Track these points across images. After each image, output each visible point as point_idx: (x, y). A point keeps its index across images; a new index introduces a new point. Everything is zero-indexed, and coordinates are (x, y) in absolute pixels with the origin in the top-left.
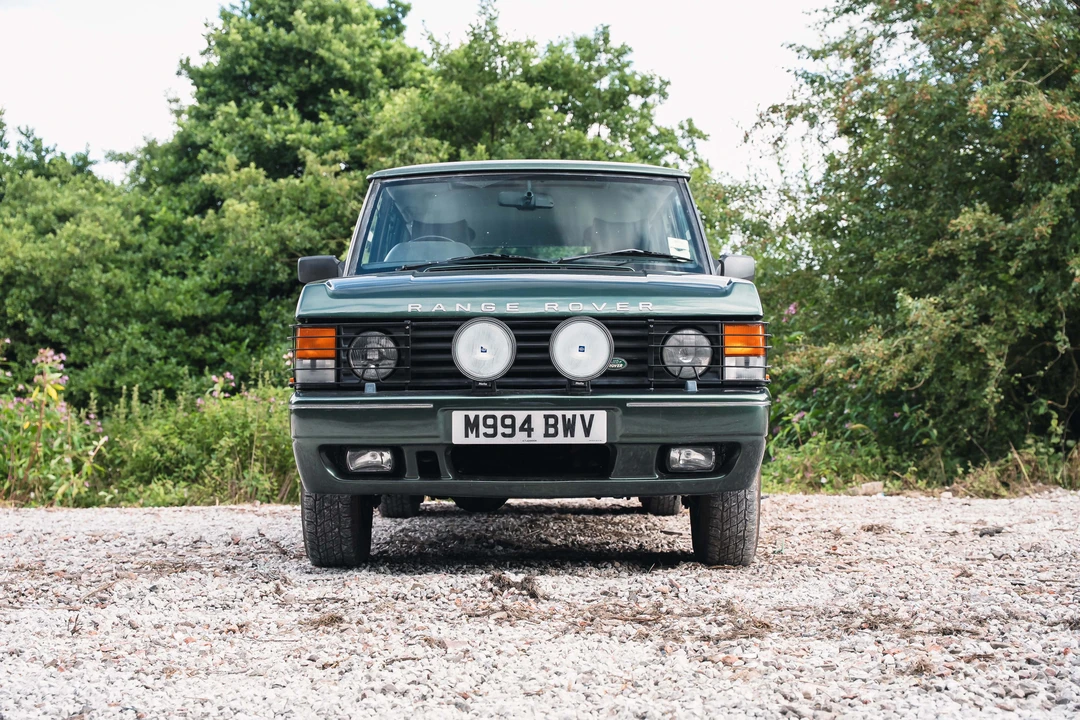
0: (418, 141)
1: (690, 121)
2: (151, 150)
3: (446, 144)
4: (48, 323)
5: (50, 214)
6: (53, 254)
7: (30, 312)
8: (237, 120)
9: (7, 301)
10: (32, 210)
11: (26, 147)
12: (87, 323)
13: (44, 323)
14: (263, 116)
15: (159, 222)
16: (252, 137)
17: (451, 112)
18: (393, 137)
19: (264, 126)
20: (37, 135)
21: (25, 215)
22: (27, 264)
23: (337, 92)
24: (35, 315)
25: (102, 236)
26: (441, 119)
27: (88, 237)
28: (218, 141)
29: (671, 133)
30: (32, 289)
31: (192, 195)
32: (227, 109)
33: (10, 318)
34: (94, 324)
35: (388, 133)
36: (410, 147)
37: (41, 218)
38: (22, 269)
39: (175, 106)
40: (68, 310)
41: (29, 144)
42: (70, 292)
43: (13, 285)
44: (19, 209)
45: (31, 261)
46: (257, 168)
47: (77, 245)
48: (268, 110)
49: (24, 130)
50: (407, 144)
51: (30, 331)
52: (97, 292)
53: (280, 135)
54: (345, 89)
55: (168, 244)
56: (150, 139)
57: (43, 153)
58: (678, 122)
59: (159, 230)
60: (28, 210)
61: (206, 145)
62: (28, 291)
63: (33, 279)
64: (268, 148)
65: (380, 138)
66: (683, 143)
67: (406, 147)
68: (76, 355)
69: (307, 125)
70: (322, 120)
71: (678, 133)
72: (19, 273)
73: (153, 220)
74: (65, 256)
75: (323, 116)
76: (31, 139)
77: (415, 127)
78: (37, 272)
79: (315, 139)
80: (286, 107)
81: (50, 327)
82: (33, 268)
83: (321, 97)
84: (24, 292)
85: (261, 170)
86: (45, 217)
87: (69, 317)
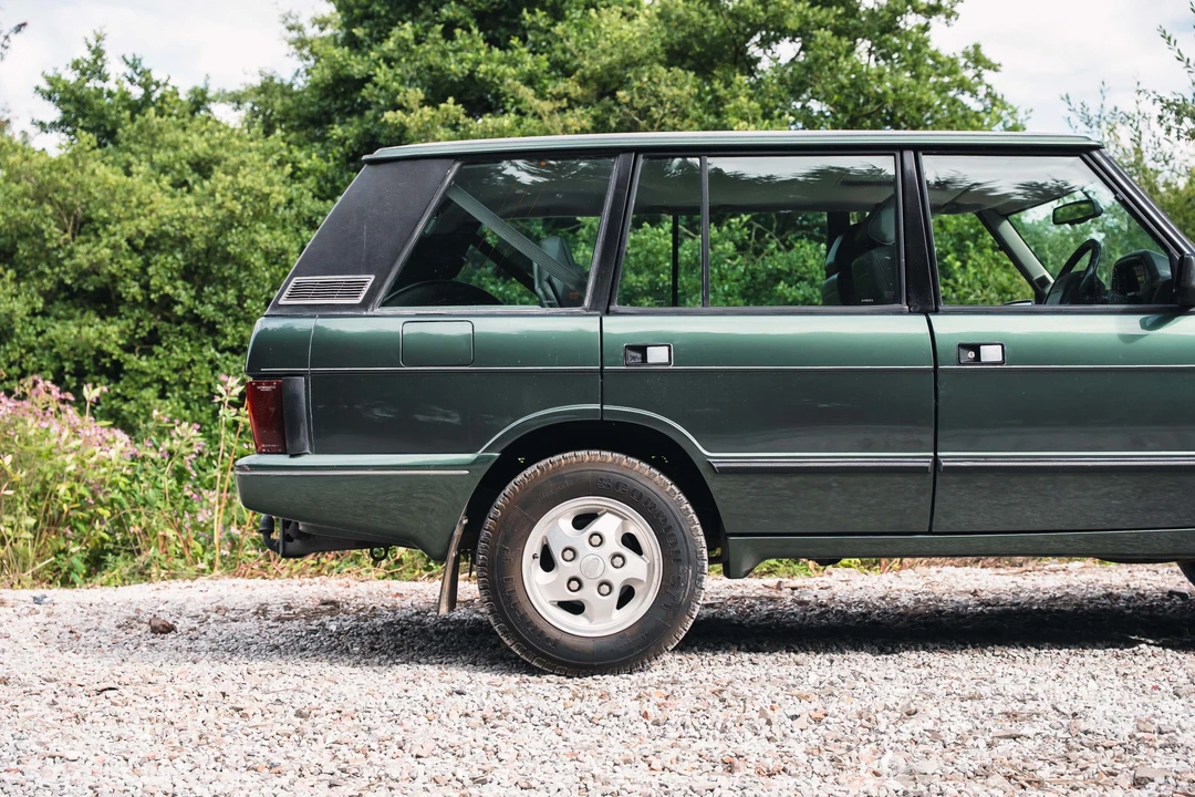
0: (662, 70)
1: (977, 47)
2: (266, 88)
3: (691, 74)
4: (199, 297)
5: (184, 162)
6: (207, 211)
7: (179, 283)
8: (414, 47)
9: (151, 270)
10: (160, 157)
11: (131, 80)
12: (247, 297)
13: (195, 298)
14: (442, 42)
15: (308, 173)
16: (430, 68)
17: (690, 35)
18: (627, 65)
19: (444, 54)
20: (145, 65)
21: (152, 164)
22: (176, 223)
23: (532, 13)
24: (185, 289)
25: (266, 190)
26: (679, 44)
27: (250, 191)
28: (382, 74)
29: (953, 61)
30: (179, 256)
31: (346, 139)
32: (402, 33)
33: (155, 292)
34: (256, 298)
35: (622, 61)
36: (650, 79)
37: (173, 168)
38: (170, 229)
39: (295, 34)
40: (224, 282)
41: (135, 76)
42: (228, 258)
43: (157, 249)
44: (143, 157)
45: (178, 219)
46: (455, 104)
47: (235, 198)
48: (448, 34)
49: (130, 59)
50: (647, 74)
51: (179, 310)
52: (256, 259)
53: (467, 66)
54: (542, 9)
55: (321, 199)
56: (268, 72)
57: (153, 87)
58: (962, 48)
59: (310, 182)
60: (156, 157)
61: (369, 79)
62: (175, 258)
63: (183, 242)
64: (452, 81)
65: (609, 69)
66: (969, 74)
67: (645, 79)
68: (234, 340)
69: (497, 52)
70: (512, 48)
71: (962, 62)
72: (165, 234)
73: (300, 169)
74: (221, 213)
75: (514, 41)
76: (138, 71)
77: (652, 54)
78: (187, 233)
79: (511, 71)
80: (469, 31)
81: (202, 303)
82: (182, 229)
83: (503, 19)
84: (170, 259)
85: (460, 106)
86: (178, 166)
87: (225, 291)
